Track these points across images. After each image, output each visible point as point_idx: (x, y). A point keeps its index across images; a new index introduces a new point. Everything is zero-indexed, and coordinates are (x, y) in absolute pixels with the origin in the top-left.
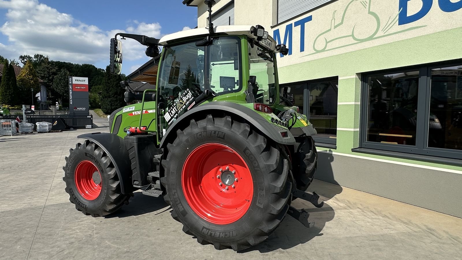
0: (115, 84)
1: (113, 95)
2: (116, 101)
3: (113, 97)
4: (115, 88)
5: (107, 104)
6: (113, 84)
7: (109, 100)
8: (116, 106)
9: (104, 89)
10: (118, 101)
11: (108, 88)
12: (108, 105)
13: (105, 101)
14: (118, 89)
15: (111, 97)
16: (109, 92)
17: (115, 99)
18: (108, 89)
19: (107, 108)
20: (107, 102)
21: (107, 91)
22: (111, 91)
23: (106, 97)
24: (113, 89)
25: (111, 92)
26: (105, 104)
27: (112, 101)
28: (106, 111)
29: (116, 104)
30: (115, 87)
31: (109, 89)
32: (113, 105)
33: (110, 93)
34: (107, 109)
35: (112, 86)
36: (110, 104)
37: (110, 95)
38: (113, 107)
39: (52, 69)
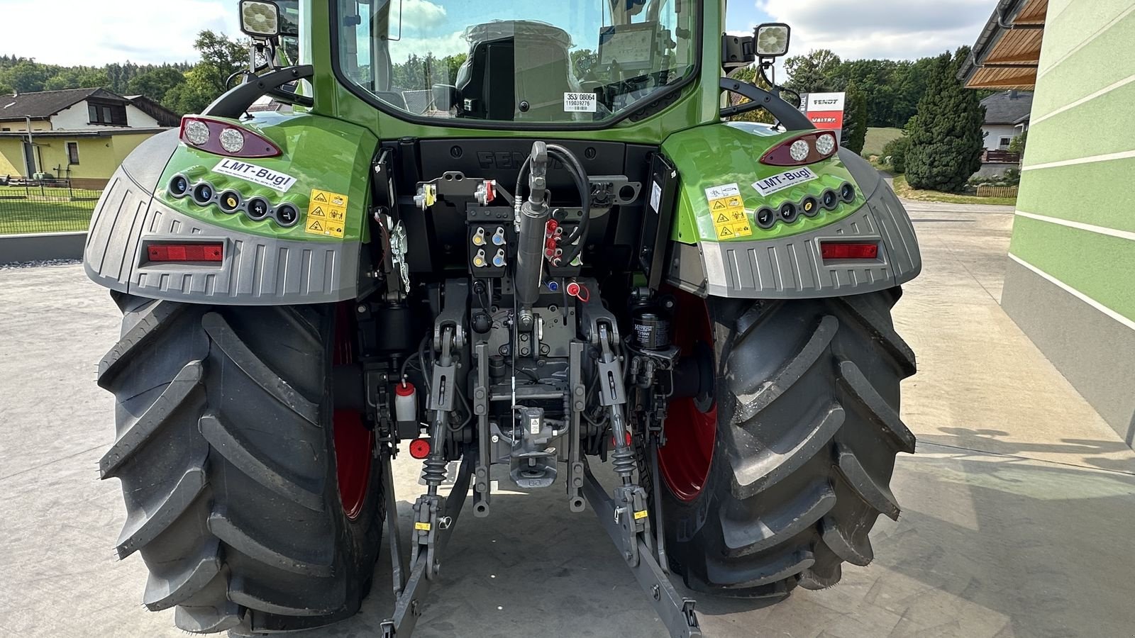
0: (951, 105)
1: (939, 137)
2: (948, 152)
3: (942, 141)
4: (951, 117)
5: (920, 163)
6: (946, 106)
7: (929, 149)
8: (944, 166)
9: (919, 122)
10: (953, 153)
11: (930, 118)
12: (924, 163)
13: (918, 152)
14: (959, 116)
15: (935, 141)
16: (931, 128)
17: (945, 148)
18: (929, 120)
19: (920, 172)
20: (920, 157)
21: (926, 125)
22: (937, 126)
23: (921, 143)
24: (944, 119)
25: (937, 128)
26: (914, 162)
27: (936, 153)
28: (914, 181)
29: (945, 160)
30: (951, 112)
31: (934, 119)
32: (936, 163)
33: (934, 130)
34: (919, 175)
35: (943, 112)
36: (928, 162)
37: (932, 137)
38: (935, 169)
39: (815, 80)
